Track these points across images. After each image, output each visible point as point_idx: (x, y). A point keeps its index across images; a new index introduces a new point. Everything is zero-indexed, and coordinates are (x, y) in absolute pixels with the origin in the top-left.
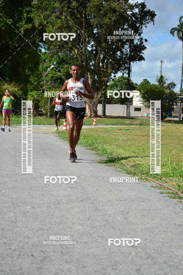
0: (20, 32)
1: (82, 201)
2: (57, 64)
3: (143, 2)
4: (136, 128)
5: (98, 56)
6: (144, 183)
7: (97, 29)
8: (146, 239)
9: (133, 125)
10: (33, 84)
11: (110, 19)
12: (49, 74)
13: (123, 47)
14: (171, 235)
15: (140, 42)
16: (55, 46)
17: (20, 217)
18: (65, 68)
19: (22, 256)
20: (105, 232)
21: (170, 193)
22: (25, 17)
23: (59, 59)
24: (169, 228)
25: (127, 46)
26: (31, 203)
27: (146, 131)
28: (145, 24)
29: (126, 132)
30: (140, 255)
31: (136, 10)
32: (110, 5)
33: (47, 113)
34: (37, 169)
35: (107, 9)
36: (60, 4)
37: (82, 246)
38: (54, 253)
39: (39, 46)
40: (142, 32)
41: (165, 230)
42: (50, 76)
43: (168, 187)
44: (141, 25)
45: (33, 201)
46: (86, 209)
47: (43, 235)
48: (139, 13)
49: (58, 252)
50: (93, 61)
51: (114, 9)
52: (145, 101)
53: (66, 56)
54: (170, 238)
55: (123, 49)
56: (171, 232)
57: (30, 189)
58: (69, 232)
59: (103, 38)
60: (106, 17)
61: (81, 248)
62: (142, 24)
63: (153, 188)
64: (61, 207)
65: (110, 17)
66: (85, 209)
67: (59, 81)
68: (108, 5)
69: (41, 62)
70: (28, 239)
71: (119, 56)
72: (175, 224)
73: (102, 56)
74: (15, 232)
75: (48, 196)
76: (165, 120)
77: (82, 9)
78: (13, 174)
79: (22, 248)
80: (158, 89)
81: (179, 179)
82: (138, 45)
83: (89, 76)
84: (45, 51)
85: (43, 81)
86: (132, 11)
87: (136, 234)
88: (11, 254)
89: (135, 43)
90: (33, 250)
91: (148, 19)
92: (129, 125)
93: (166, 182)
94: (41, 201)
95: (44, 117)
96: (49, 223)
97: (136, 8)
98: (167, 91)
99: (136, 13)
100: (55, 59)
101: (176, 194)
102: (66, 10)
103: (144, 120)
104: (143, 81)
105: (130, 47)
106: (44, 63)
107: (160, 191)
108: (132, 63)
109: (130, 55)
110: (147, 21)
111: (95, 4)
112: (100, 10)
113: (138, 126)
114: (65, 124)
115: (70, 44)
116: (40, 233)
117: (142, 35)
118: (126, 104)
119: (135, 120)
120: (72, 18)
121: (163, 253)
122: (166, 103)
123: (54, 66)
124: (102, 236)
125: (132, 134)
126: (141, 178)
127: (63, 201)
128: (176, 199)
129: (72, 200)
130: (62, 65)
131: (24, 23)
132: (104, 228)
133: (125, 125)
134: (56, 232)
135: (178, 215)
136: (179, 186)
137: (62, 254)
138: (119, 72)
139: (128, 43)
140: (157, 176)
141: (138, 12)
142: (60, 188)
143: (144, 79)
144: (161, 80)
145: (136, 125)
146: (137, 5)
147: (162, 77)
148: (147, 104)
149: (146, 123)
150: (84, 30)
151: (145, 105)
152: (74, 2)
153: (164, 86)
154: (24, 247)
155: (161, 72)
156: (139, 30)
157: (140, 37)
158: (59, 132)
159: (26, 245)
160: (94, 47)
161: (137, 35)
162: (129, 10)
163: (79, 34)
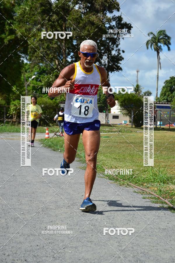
0: (4, 43)
2: (38, 74)
3: (119, 15)
6: (127, 189)
7: (76, 41)
8: (133, 243)
9: (111, 132)
10: (15, 93)
11: (88, 31)
12: (30, 84)
13: (102, 58)
14: (156, 238)
15: (117, 53)
16: (36, 57)
17: (11, 223)
19: (16, 261)
20: (93, 236)
21: (152, 198)
22: (7, 29)
23: (40, 69)
24: (154, 232)
25: (105, 57)
26: (20, 209)
29: (106, 140)
30: (128, 259)
32: (89, 18)
34: (24, 176)
35: (86, 22)
36: (41, 17)
37: (73, 251)
38: (46, 257)
39: (20, 57)
40: (120, 44)
41: (150, 234)
42: (31, 86)
43: (149, 192)
45: (22, 207)
46: (74, 215)
48: (117, 26)
51: (93, 22)
52: (123, 109)
53: (47, 67)
54: (156, 242)
55: (101, 60)
56: (156, 236)
57: (19, 196)
58: (59, 237)
60: (85, 30)
61: (71, 252)
63: (135, 194)
64: (49, 213)
65: (89, 29)
66: (72, 215)
68: (87, 18)
69: (23, 73)
70: (21, 245)
72: (159, 228)
74: (7, 238)
75: (37, 202)
77: (62, 22)
78: (1, 181)
79: (15, 253)
80: (135, 98)
81: (160, 184)
82: (115, 56)
84: (27, 62)
85: (25, 90)
86: (110, 24)
87: (123, 238)
88: (5, 259)
89: (113, 54)
90: (26, 255)
92: (108, 132)
93: (148, 187)
94: (29, 207)
96: (39, 229)
97: (114, 21)
99: (114, 26)
100: (35, 70)
101: (158, 199)
102: (47, 23)
103: (122, 127)
105: (108, 58)
106: (26, 73)
107: (142, 196)
108: (110, 73)
109: (109, 66)
111: (74, 17)
112: (79, 23)
113: (117, 133)
114: (47, 132)
115: (50, 55)
116: (32, 239)
117: (119, 47)
119: (113, 127)
121: (150, 256)
123: (34, 76)
124: (91, 241)
125: (111, 141)
126: (123, 184)
127: (51, 207)
128: (159, 204)
129: (59, 206)
130: (42, 75)
131: (7, 35)
132: (92, 233)
133: (104, 132)
134: (47, 237)
135: (162, 219)
136: (160, 191)
137: (54, 258)
139: (106, 54)
140: (139, 182)
142: (47, 194)
145: (115, 132)
146: (114, 18)
147: (138, 86)
148: (125, 112)
149: (125, 130)
150: (64, 41)
151: (123, 113)
152: (54, 15)
153: (141, 94)
154: (18, 252)
155: (137, 81)
156: (116, 42)
157: (117, 48)
158: (42, 140)
159: (19, 251)
160: (74, 58)
161: (115, 46)
162: (107, 23)
163: (59, 46)
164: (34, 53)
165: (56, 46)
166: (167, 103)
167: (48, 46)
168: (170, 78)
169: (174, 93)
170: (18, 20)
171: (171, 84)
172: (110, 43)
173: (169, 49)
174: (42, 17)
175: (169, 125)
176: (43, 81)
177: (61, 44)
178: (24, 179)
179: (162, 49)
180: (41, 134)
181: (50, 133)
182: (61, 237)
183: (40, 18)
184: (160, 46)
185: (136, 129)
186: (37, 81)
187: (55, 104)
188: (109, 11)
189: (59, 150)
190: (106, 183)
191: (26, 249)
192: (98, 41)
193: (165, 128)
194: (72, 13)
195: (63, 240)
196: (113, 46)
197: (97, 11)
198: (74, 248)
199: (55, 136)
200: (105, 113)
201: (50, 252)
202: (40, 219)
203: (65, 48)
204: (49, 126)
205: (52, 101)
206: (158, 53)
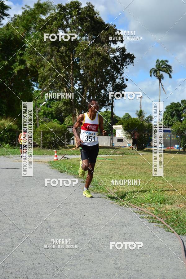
0: (14, 73)
1: (71, 226)
2: (48, 101)
3: (123, 46)
4: (119, 157)
5: (85, 94)
7: (83, 70)
9: (116, 154)
11: (95, 61)
12: (41, 109)
13: (107, 86)
15: (121, 81)
16: (46, 86)
17: (16, 242)
18: (56, 104)
21: (149, 218)
22: (18, 59)
25: (110, 85)
27: (128, 160)
28: (126, 65)
29: (110, 162)
31: (118, 54)
32: (96, 50)
33: (40, 144)
34: (31, 197)
35: (92, 53)
38: (46, 275)
39: (32, 84)
40: (123, 73)
42: (42, 112)
44: (122, 67)
47: (37, 258)
48: (121, 56)
49: (50, 274)
50: (80, 98)
52: (126, 133)
55: (107, 87)
57: (25, 216)
59: (88, 78)
60: (92, 60)
62: (122, 65)
64: (53, 232)
65: (95, 59)
67: (50, 115)
68: (94, 49)
69: (34, 99)
70: (24, 263)
71: (104, 94)
73: (88, 94)
76: (145, 149)
77: (70, 53)
79: (18, 271)
80: (138, 122)
81: (157, 205)
82: (119, 84)
83: (76, 111)
84: (37, 89)
85: (36, 116)
86: (114, 55)
89: (117, 82)
90: (28, 272)
91: (128, 62)
92: (113, 154)
93: (146, 208)
95: (37, 148)
97: (118, 51)
98: (146, 124)
99: (118, 56)
101: (155, 219)
102: (56, 54)
103: (126, 149)
104: (125, 115)
105: (113, 85)
106: (37, 100)
107: (140, 216)
108: (114, 100)
110: (128, 63)
112: (87, 54)
113: (121, 155)
114: (55, 154)
115: (59, 84)
116: (34, 257)
117: (123, 75)
118: (109, 136)
119: (118, 150)
120: (61, 61)
122: (145, 134)
123: (45, 103)
125: (115, 163)
126: (123, 204)
127: (54, 227)
128: (155, 223)
129: (62, 226)
130: (53, 102)
131: (17, 65)
133: (109, 154)
136: (157, 211)
138: (103, 107)
139: (111, 82)
141: (119, 55)
143: (126, 113)
144: (141, 114)
145: (119, 154)
146: (118, 49)
147: (141, 111)
148: (128, 135)
149: (128, 153)
150: (72, 71)
151: (127, 137)
152: (63, 46)
153: (144, 119)
154: (20, 270)
155: (141, 107)
156: (120, 71)
157: (121, 77)
158: (51, 162)
159: (22, 269)
160: (81, 86)
161: (119, 75)
162: (112, 53)
163: (67, 75)
164: (43, 82)
165: (64, 75)
166: (168, 127)
167: (57, 74)
168: (171, 103)
169: (174, 117)
170: (29, 52)
171: (172, 110)
172: (115, 72)
173: (170, 77)
174: (51, 48)
175: (169, 148)
176: (53, 107)
177: (69, 73)
178: (31, 200)
179: (163, 77)
180: (51, 156)
181: (59, 155)
182: (61, 255)
183: (49, 49)
184: (162, 74)
185: (139, 152)
186: (48, 107)
187: (64, 128)
188: (113, 42)
189: (66, 172)
190: (108, 203)
191: (29, 267)
192: (103, 70)
193: (166, 150)
194: (80, 45)
195: (63, 258)
196: (117, 75)
197: (103, 43)
198: (73, 266)
199: (63, 158)
200: (110, 137)
201: (50, 269)
202: (43, 238)
203: (73, 77)
204: (58, 148)
205: (61, 125)
206: (160, 81)
